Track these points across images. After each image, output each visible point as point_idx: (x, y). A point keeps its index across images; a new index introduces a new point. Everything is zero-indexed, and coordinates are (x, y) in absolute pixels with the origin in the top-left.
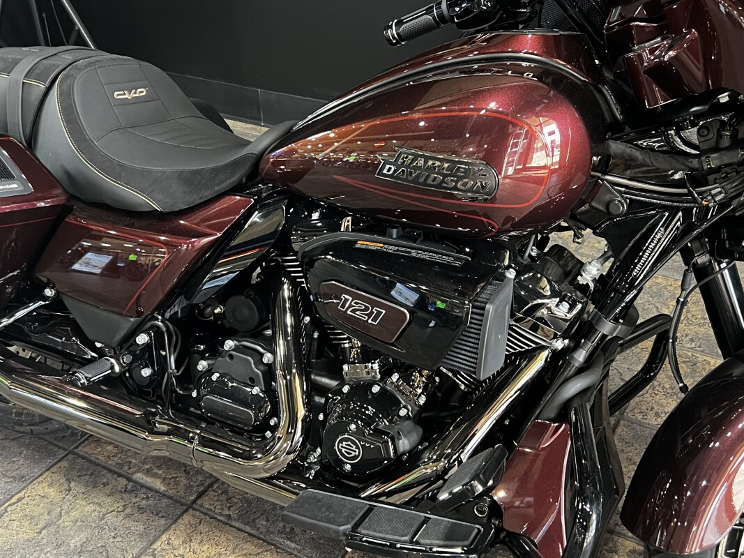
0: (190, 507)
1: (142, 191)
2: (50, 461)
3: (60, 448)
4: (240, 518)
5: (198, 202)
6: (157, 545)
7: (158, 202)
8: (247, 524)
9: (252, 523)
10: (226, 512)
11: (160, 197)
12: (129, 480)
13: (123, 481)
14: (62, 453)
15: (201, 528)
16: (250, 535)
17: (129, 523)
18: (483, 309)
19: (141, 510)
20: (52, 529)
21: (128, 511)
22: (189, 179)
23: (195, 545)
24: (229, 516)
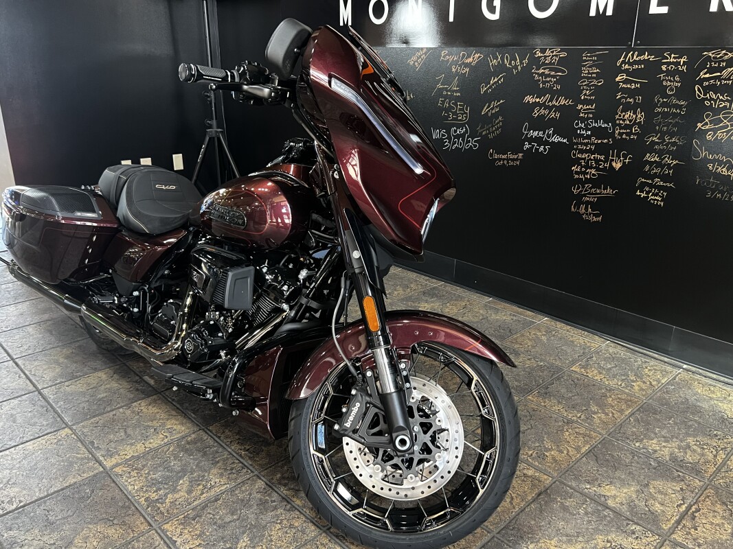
0: (160, 393)
1: (143, 223)
2: (111, 365)
3: (120, 360)
4: (178, 402)
5: (165, 231)
6: (134, 404)
7: (147, 228)
8: (180, 404)
9: (181, 404)
10: (173, 398)
11: (149, 226)
12: (141, 378)
13: (137, 378)
14: (119, 363)
15: (158, 402)
16: (178, 408)
17: (128, 394)
18: (227, 274)
19: (137, 390)
20: (94, 390)
21: (131, 389)
22: (163, 220)
23: (150, 407)
24: (173, 400)
